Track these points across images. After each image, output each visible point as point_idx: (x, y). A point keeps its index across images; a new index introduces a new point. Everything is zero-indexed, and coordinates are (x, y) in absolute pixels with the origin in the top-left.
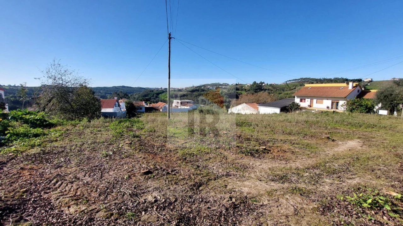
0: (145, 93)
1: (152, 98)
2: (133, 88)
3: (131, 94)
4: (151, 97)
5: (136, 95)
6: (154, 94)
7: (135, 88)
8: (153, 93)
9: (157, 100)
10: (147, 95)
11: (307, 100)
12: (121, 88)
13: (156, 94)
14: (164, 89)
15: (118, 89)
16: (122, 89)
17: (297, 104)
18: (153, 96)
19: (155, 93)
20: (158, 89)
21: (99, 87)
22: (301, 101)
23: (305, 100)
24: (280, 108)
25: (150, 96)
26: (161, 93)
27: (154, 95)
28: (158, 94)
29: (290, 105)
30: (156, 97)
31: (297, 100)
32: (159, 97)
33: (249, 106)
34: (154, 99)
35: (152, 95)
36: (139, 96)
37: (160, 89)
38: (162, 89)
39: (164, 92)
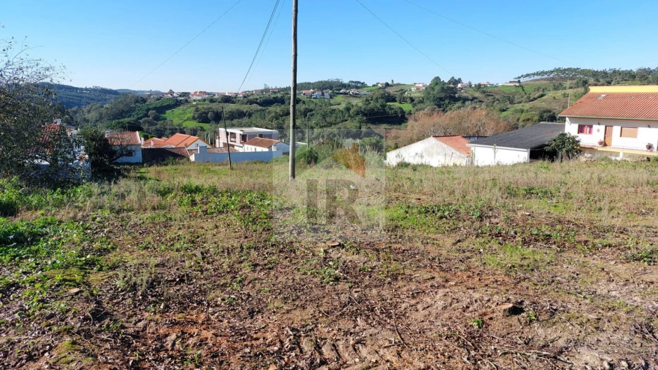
0: (121, 106)
1: (144, 122)
2: (77, 89)
3: (76, 108)
4: (141, 118)
5: (89, 112)
6: (148, 110)
7: (86, 89)
8: (144, 106)
9: (158, 126)
10: (127, 112)
11: (595, 127)
13: (154, 108)
14: (180, 96)
17: (573, 138)
18: (146, 115)
19: (151, 107)
20: (159, 96)
22: (581, 130)
23: (591, 127)
24: (529, 150)
25: (136, 117)
26: (170, 107)
27: (150, 112)
28: (162, 109)
29: (555, 140)
30: (157, 118)
31: (571, 129)
32: (165, 119)
33: (445, 146)
34: (151, 124)
35: (143, 113)
36: (101, 114)
37: (166, 94)
38: (172, 95)
39: (182, 104)
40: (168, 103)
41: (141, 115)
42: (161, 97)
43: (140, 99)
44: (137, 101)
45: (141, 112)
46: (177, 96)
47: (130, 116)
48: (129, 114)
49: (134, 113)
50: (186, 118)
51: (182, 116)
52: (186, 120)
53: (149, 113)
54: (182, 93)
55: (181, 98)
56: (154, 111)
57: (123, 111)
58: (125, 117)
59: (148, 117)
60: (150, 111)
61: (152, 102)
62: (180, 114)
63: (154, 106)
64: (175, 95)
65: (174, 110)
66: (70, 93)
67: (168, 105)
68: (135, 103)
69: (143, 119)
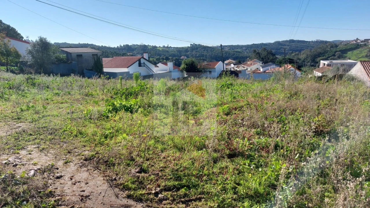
0: (319, 50)
2: (307, 42)
3: (297, 53)
5: (303, 54)
7: (312, 42)
8: (334, 50)
10: (323, 53)
12: (288, 44)
13: (340, 51)
14: (362, 42)
15: (282, 45)
16: (288, 46)
19: (338, 50)
20: (347, 43)
21: (255, 44)
25: (327, 56)
26: (352, 49)
35: (331, 54)
36: (307, 55)
37: (353, 41)
38: (356, 41)
39: (361, 47)
40: (351, 47)
41: (331, 55)
42: (348, 43)
43: (334, 45)
44: (332, 47)
45: (331, 53)
46: (360, 42)
47: (323, 56)
48: (323, 55)
49: (326, 54)
50: (361, 56)
51: (358, 55)
52: (361, 58)
53: (336, 54)
54: (365, 40)
55: (362, 43)
56: (339, 52)
57: (320, 53)
58: (321, 57)
59: (335, 56)
60: (337, 53)
61: (341, 47)
62: (358, 54)
63: (340, 49)
64: (359, 41)
65: (354, 51)
66: (302, 44)
67: (350, 48)
68: (331, 48)
69: (330, 57)
